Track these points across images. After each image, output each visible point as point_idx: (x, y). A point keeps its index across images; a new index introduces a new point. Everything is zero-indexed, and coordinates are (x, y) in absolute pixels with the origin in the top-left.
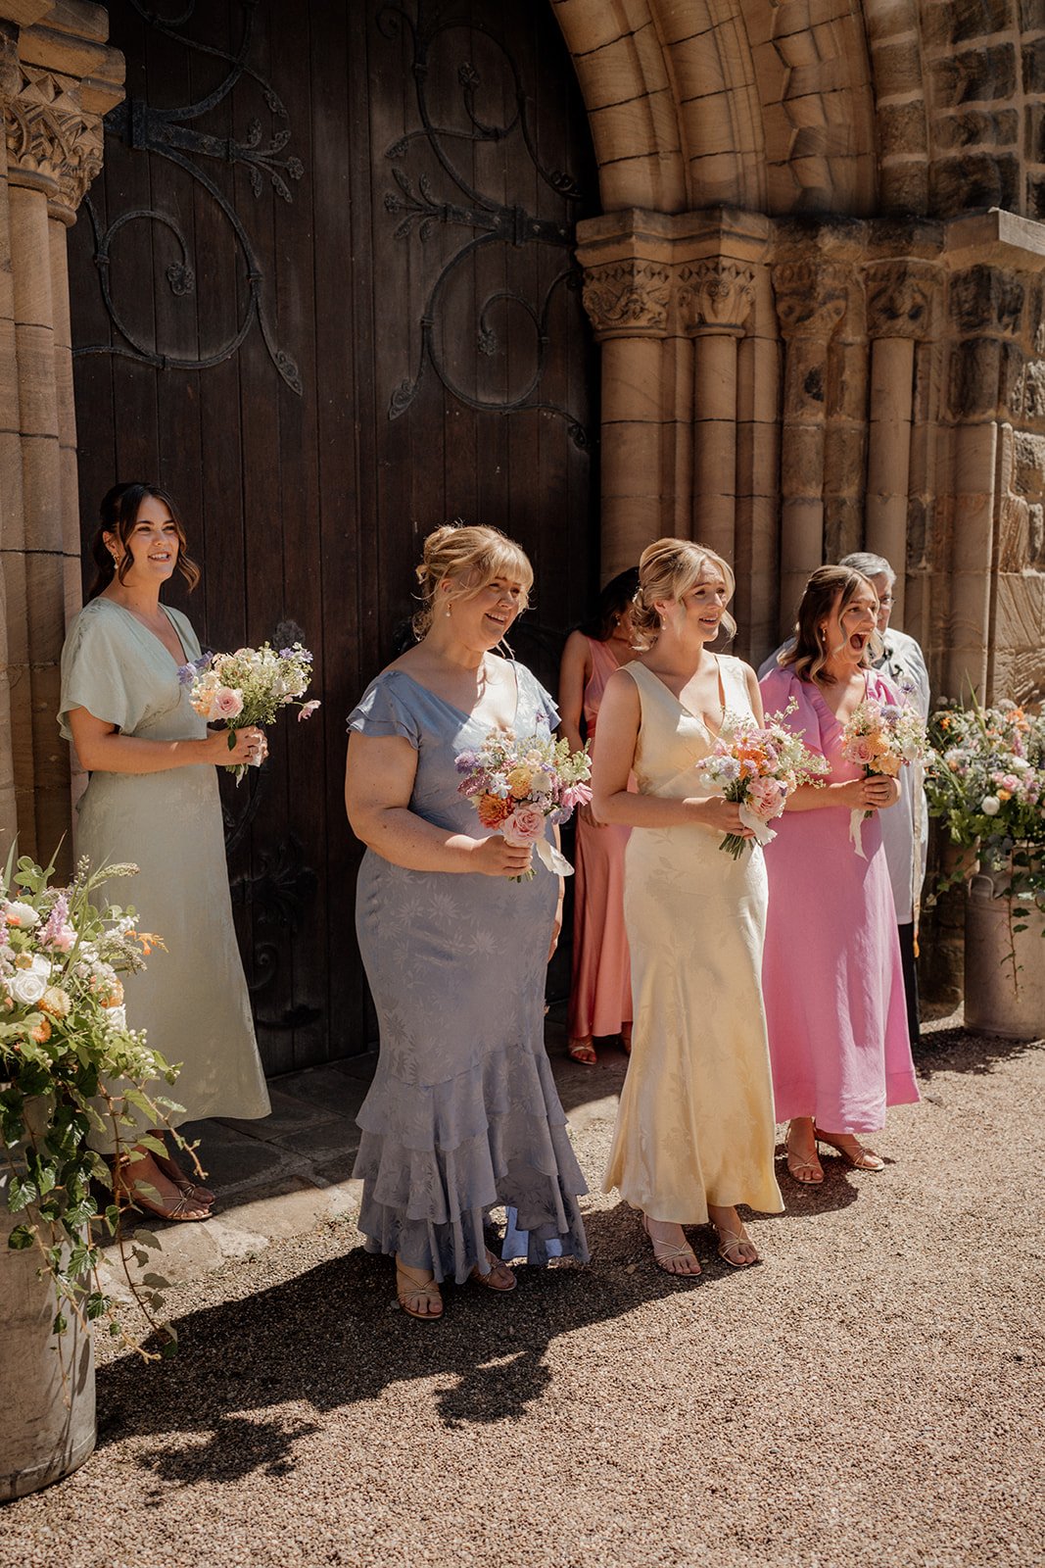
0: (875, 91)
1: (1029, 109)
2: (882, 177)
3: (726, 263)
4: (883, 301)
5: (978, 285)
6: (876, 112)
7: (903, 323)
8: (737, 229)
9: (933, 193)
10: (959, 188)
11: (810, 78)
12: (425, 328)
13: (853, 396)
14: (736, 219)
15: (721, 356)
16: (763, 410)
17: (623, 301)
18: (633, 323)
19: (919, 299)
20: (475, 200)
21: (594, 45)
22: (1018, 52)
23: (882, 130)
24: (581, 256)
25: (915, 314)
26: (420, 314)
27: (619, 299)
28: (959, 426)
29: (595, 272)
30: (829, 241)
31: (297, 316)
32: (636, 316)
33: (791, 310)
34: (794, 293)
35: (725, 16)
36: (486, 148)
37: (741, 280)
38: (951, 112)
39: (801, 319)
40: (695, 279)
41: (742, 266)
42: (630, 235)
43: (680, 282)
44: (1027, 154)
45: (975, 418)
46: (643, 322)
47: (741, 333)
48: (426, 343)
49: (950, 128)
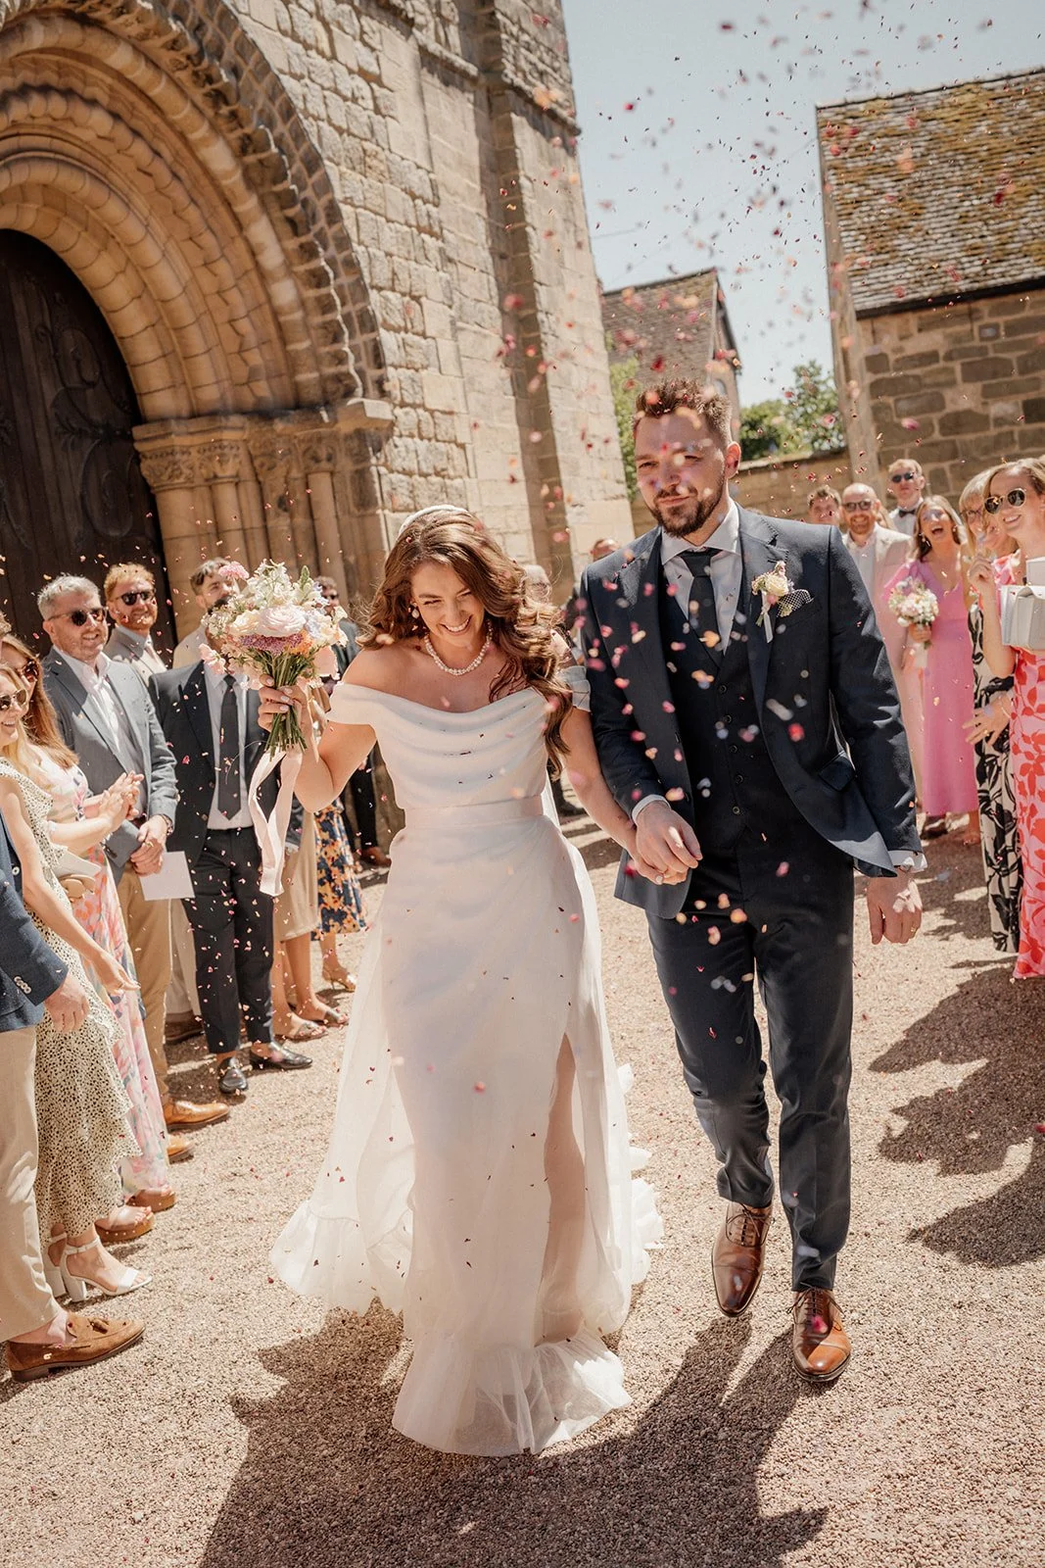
0: (284, 342)
1: (365, 343)
2: (296, 386)
3: (225, 443)
4: (311, 452)
5: (359, 439)
6: (287, 354)
7: (324, 465)
8: (230, 424)
9: (324, 391)
10: (338, 389)
11: (252, 340)
12: (82, 497)
13: (302, 508)
14: (227, 419)
15: (227, 494)
16: (255, 521)
17: (170, 470)
18: (176, 481)
19: (330, 451)
20: (91, 423)
21: (133, 333)
22: (354, 315)
23: (292, 364)
24: (138, 446)
25: (329, 459)
26: (78, 493)
27: (166, 469)
28: (362, 516)
29: (148, 455)
30: (279, 426)
31: (22, 506)
32: (178, 477)
33: (262, 465)
34: (263, 455)
35: (202, 311)
36: (90, 392)
37: (234, 451)
38: (327, 349)
39: (269, 469)
40: (208, 453)
41: (233, 444)
42: (170, 434)
43: (199, 456)
44: (368, 364)
45: (370, 511)
46: (182, 480)
47: (236, 480)
48: (84, 507)
49: (328, 357)
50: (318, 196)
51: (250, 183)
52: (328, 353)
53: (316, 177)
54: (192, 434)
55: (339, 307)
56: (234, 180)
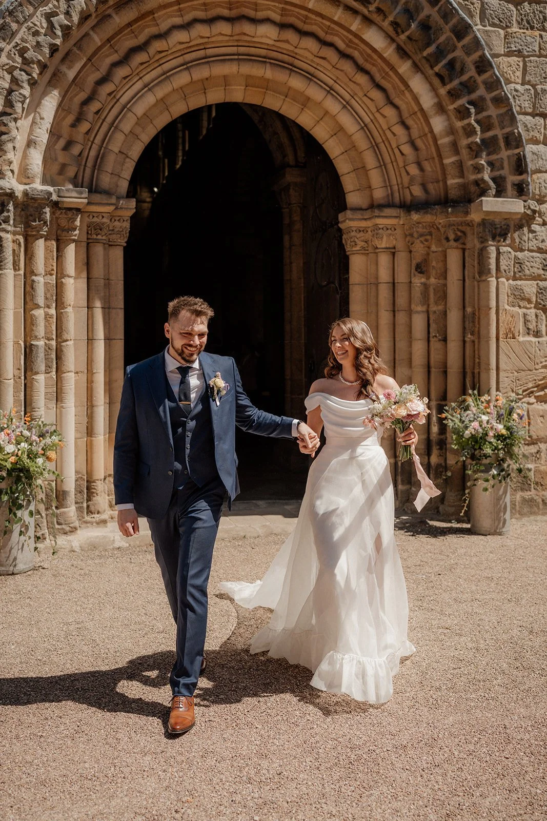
0: (440, 158)
1: (508, 157)
2: (446, 188)
4: (445, 235)
6: (442, 166)
7: (452, 243)
8: (384, 214)
9: (465, 192)
10: (476, 190)
13: (438, 272)
14: (381, 211)
16: (402, 279)
18: (354, 249)
19: (459, 233)
22: (500, 137)
23: (445, 173)
24: (341, 225)
25: (457, 239)
32: (354, 246)
38: (471, 162)
46: (358, 248)
47: (393, 250)
49: (471, 168)
50: (468, 54)
51: (402, 52)
52: (472, 165)
53: (467, 40)
54: (366, 219)
55: (479, 133)
56: (389, 52)
